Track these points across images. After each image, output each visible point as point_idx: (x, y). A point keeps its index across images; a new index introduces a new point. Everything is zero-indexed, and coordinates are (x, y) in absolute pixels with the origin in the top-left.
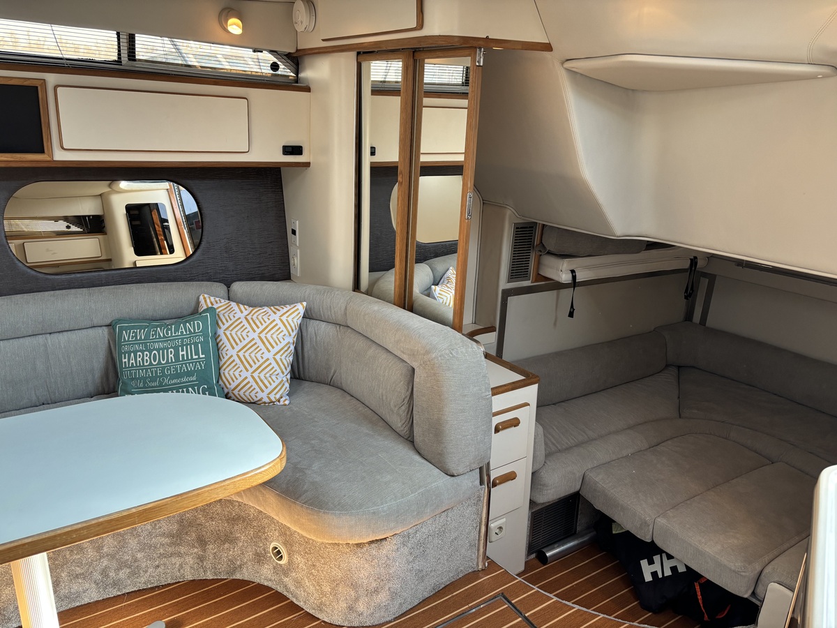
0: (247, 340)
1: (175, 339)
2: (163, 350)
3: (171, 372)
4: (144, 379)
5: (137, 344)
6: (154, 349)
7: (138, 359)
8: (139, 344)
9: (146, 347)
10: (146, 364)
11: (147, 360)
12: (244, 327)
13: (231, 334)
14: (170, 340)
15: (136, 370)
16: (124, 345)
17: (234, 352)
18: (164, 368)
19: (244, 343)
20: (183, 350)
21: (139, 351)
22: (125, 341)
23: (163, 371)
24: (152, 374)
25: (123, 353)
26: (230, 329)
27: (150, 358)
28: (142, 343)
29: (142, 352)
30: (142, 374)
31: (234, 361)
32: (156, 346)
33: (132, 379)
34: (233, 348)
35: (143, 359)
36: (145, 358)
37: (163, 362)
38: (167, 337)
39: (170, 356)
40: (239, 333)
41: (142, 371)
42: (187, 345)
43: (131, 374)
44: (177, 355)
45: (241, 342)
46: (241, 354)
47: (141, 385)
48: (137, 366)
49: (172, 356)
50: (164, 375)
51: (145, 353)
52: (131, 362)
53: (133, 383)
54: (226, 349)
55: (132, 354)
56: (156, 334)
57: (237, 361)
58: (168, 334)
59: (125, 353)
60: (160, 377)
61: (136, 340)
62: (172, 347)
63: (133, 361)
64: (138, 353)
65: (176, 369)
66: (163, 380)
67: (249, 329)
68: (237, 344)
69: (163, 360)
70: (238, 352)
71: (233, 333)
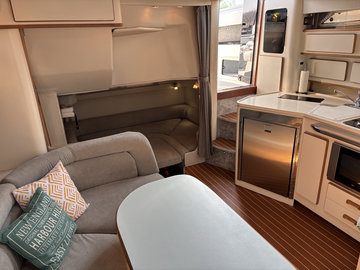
0: (63, 190)
1: (46, 213)
2: (46, 222)
3: (60, 227)
4: (54, 243)
5: (32, 232)
6: (43, 226)
7: (41, 238)
8: (33, 231)
9: (38, 228)
10: (47, 236)
11: (45, 234)
12: (56, 187)
13: (54, 194)
14: (45, 215)
15: (46, 243)
16: (26, 239)
17: (64, 200)
18: (56, 228)
19: (63, 192)
20: (54, 214)
21: (37, 234)
22: (23, 237)
23: (58, 230)
24: (55, 236)
25: (29, 244)
26: (51, 192)
27: (46, 231)
28: (34, 229)
29: (39, 232)
30: (50, 241)
31: (67, 203)
32: (42, 223)
33: (48, 249)
34: (62, 198)
35: (43, 235)
36: (44, 234)
37: (53, 227)
38: (42, 215)
39: (53, 221)
40: (57, 190)
41: (49, 240)
42: (53, 210)
43: (45, 248)
44: (54, 218)
45: (61, 193)
46: (67, 198)
47: (54, 247)
48: (44, 241)
49: (53, 220)
50: (60, 231)
51: (41, 232)
52: (39, 243)
53: (49, 251)
54: (58, 202)
55: (35, 239)
56: (35, 219)
57: (68, 202)
58: (41, 213)
59: (30, 243)
60: (59, 234)
61: (29, 231)
62: (49, 218)
63: (40, 241)
64: (38, 235)
65: (61, 224)
66: (61, 233)
67: (59, 185)
68: (61, 196)
69: (52, 226)
70: (65, 198)
71: (54, 192)
